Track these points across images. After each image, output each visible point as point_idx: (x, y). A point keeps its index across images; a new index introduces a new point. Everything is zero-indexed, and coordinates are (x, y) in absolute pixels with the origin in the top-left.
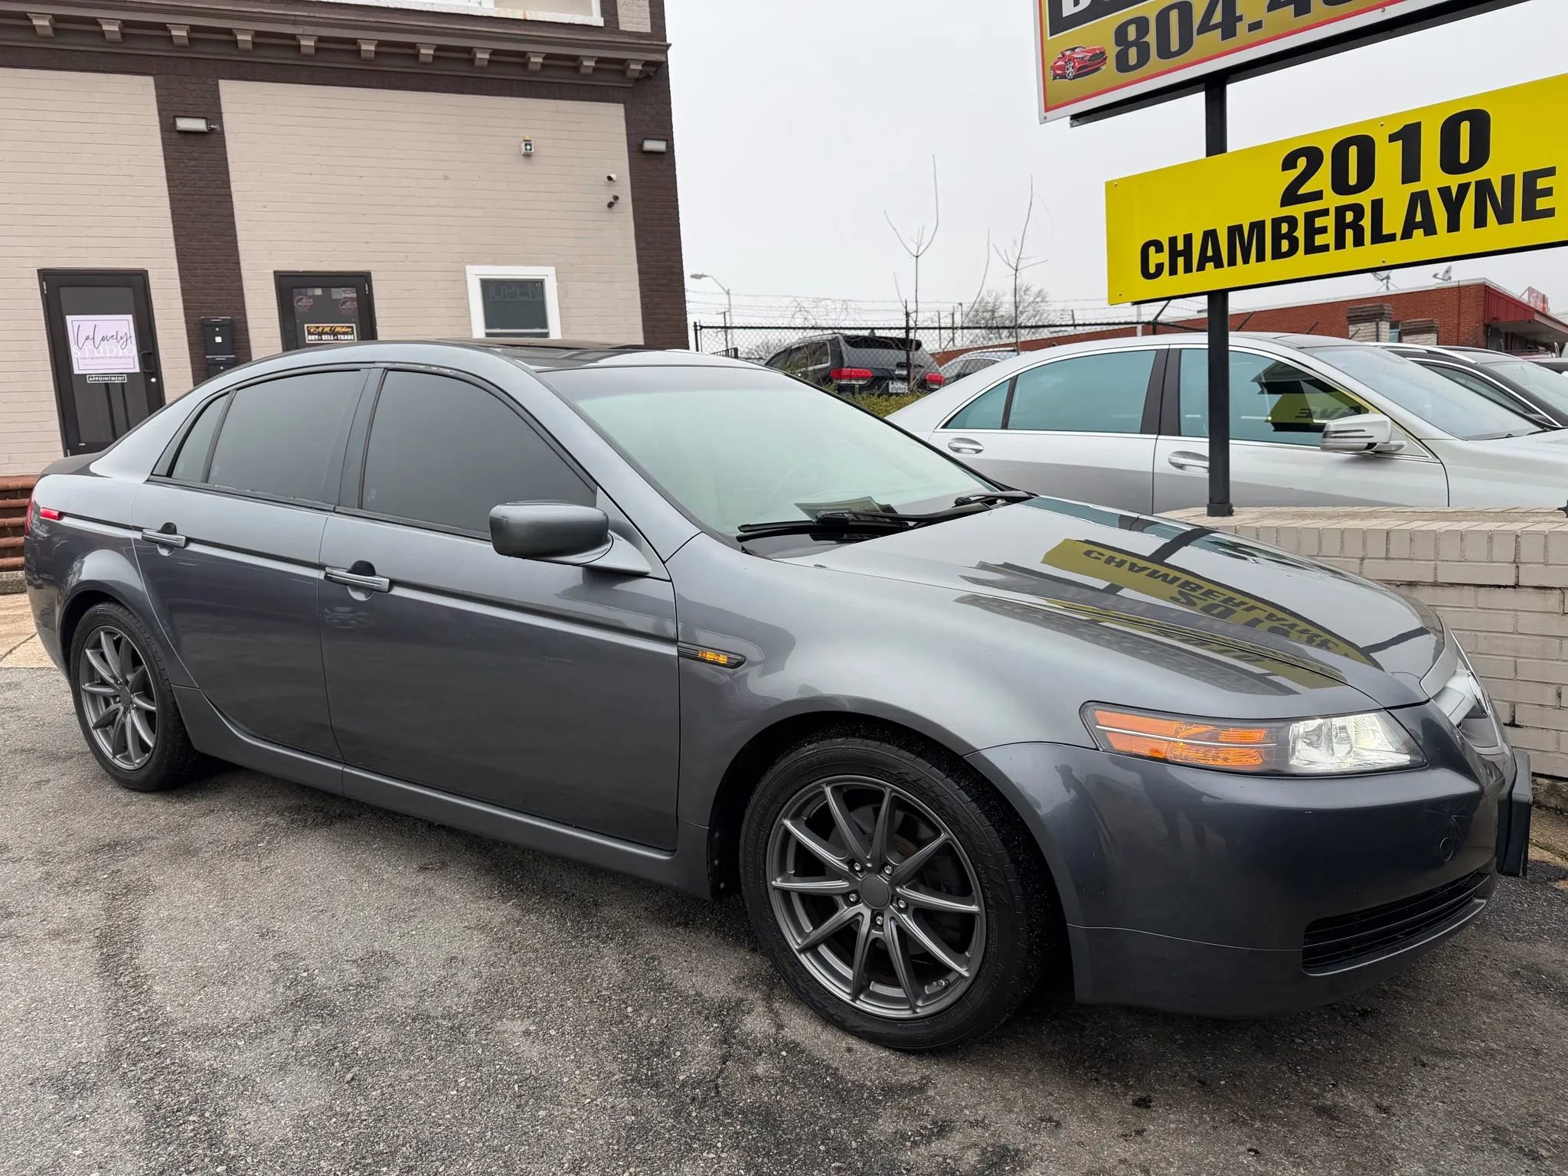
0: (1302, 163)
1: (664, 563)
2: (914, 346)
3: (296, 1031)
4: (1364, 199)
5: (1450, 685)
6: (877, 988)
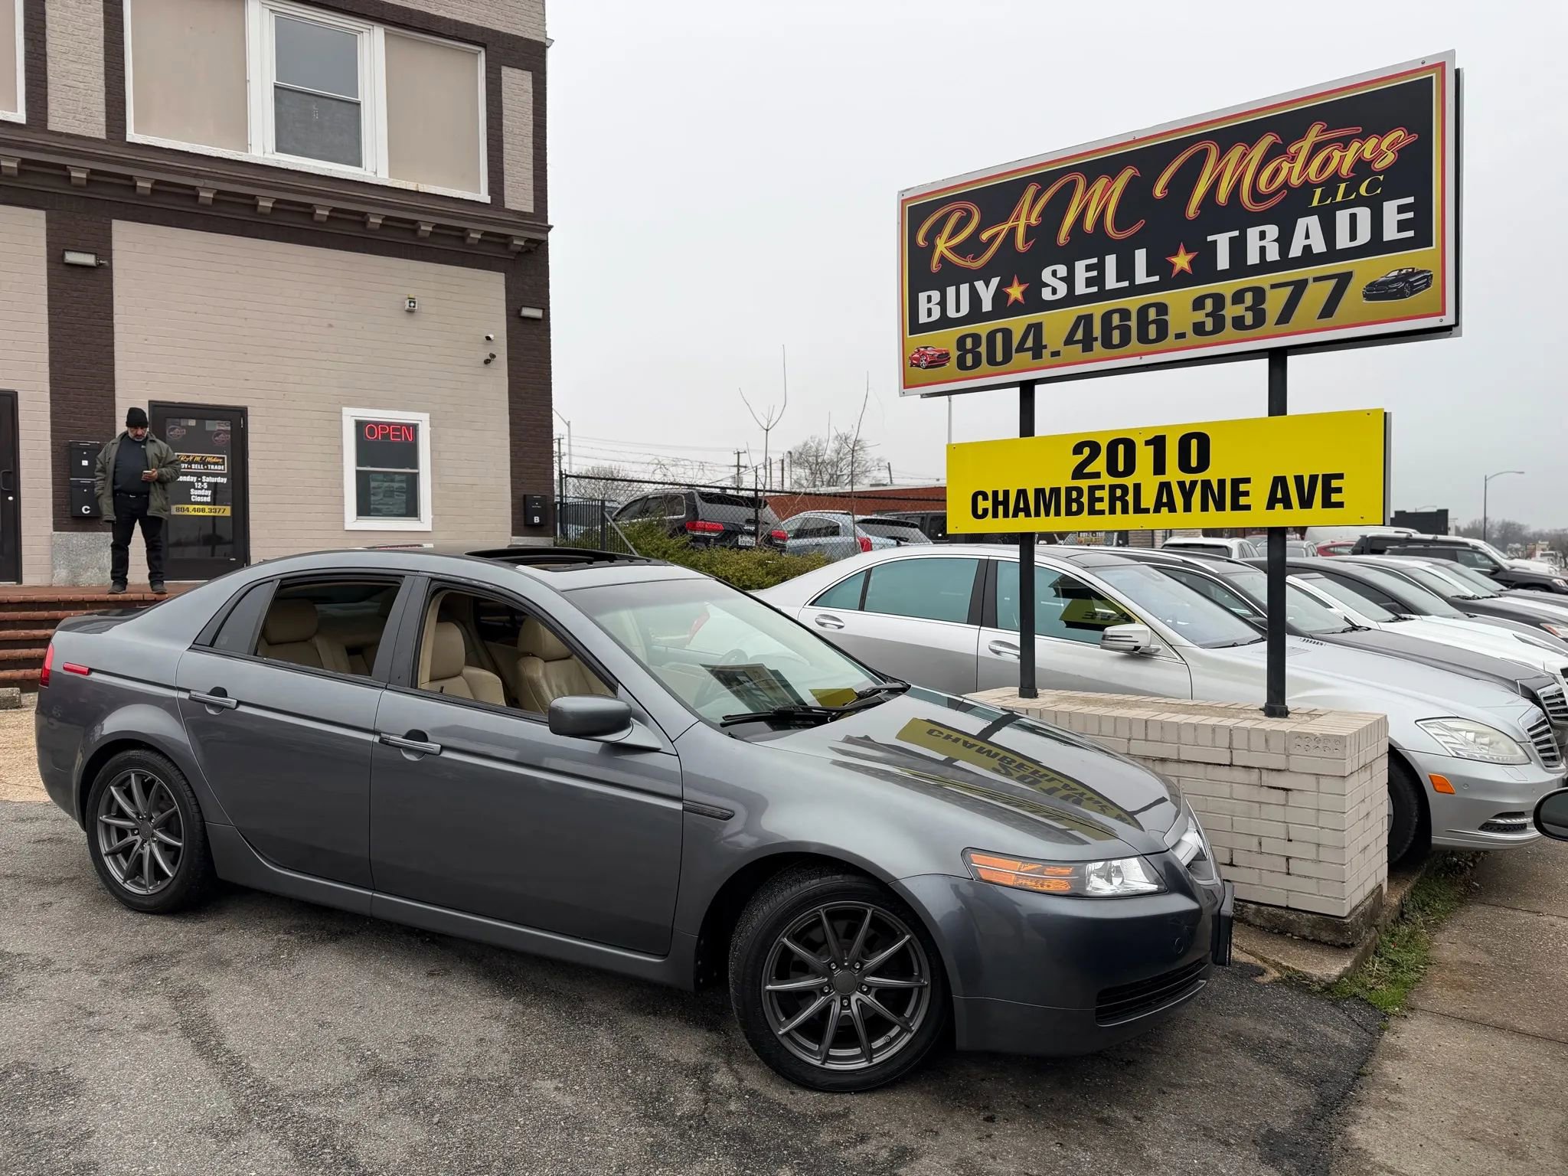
0: (1087, 451)
1: (672, 742)
2: (763, 504)
4: (1129, 481)
5: (1184, 838)
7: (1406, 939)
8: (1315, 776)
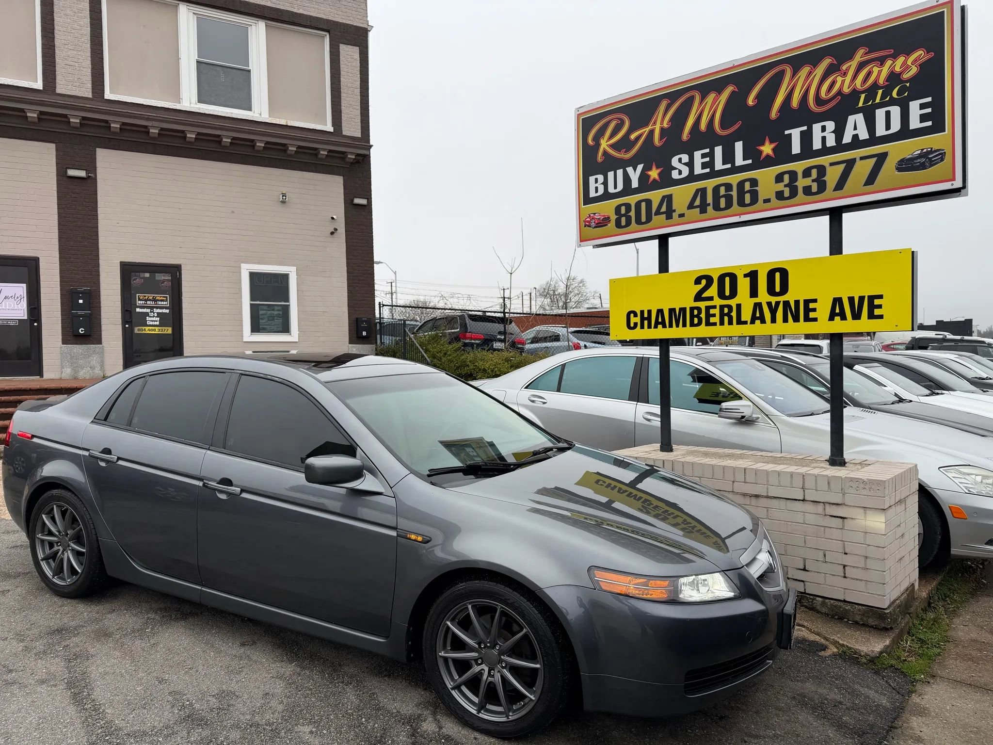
0: (704, 282)
1: (391, 488)
2: (509, 322)
3: (188, 733)
4: (733, 302)
5: (758, 557)
6: (489, 707)
7: (932, 622)
8: (863, 509)
